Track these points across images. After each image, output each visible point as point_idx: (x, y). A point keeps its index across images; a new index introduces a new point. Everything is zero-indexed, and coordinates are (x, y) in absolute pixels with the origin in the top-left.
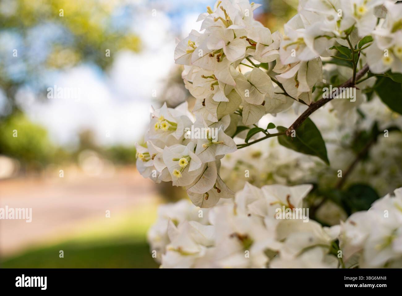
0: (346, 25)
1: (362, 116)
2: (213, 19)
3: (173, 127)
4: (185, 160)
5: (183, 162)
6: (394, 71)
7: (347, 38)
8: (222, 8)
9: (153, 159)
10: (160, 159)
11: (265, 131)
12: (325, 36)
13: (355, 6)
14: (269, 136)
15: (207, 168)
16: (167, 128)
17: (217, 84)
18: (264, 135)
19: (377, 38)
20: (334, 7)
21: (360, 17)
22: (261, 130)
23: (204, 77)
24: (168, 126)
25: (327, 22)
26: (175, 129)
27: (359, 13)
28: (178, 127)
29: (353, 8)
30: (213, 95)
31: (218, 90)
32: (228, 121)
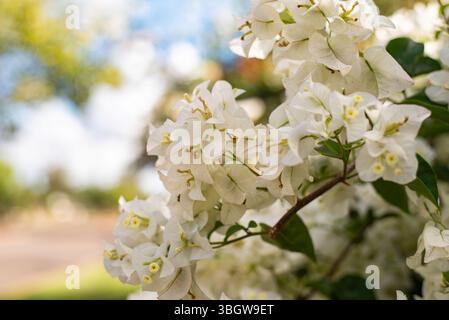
0: (334, 126)
1: (357, 199)
2: (190, 110)
3: (145, 223)
4: (156, 265)
5: (154, 268)
6: (385, 178)
7: (336, 137)
8: (200, 99)
9: (121, 259)
10: (129, 261)
11: (246, 230)
12: (312, 136)
13: (345, 108)
14: (250, 234)
15: (180, 271)
16: (138, 224)
17: (193, 179)
18: (245, 234)
19: (367, 142)
20: (322, 104)
21: (349, 120)
22: (242, 228)
23: (179, 171)
24: (139, 222)
25: (313, 123)
26: (147, 226)
27: (348, 116)
28: (151, 224)
29: (342, 109)
30: (189, 190)
31: (194, 186)
32: (205, 219)
